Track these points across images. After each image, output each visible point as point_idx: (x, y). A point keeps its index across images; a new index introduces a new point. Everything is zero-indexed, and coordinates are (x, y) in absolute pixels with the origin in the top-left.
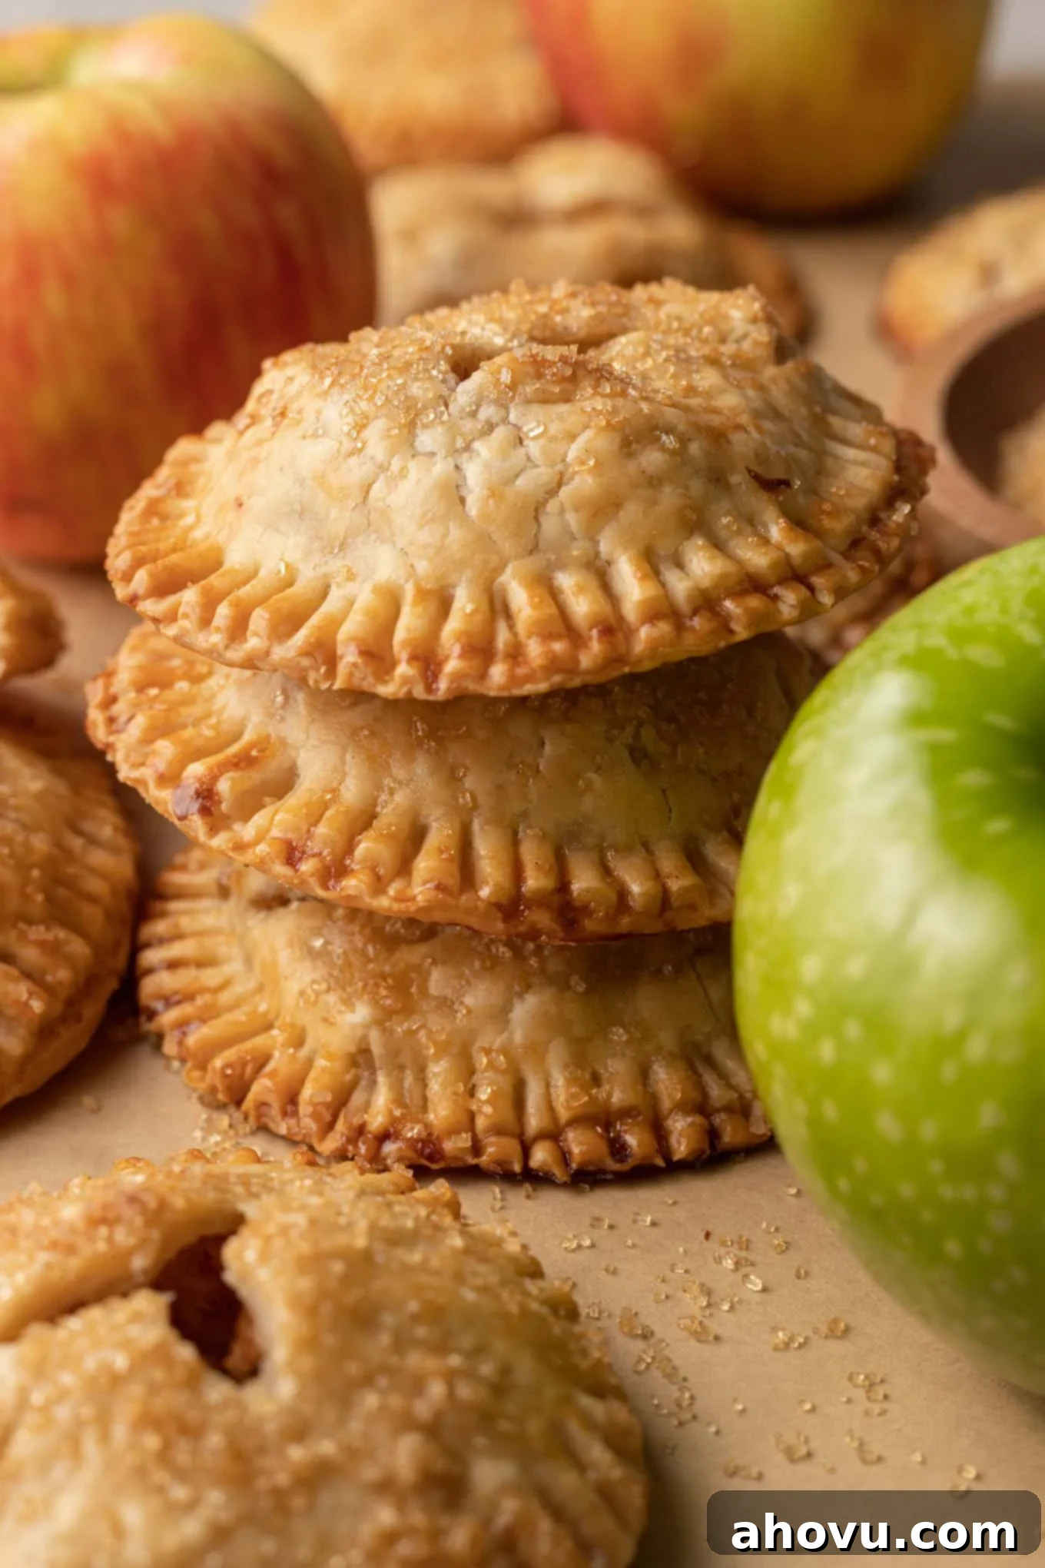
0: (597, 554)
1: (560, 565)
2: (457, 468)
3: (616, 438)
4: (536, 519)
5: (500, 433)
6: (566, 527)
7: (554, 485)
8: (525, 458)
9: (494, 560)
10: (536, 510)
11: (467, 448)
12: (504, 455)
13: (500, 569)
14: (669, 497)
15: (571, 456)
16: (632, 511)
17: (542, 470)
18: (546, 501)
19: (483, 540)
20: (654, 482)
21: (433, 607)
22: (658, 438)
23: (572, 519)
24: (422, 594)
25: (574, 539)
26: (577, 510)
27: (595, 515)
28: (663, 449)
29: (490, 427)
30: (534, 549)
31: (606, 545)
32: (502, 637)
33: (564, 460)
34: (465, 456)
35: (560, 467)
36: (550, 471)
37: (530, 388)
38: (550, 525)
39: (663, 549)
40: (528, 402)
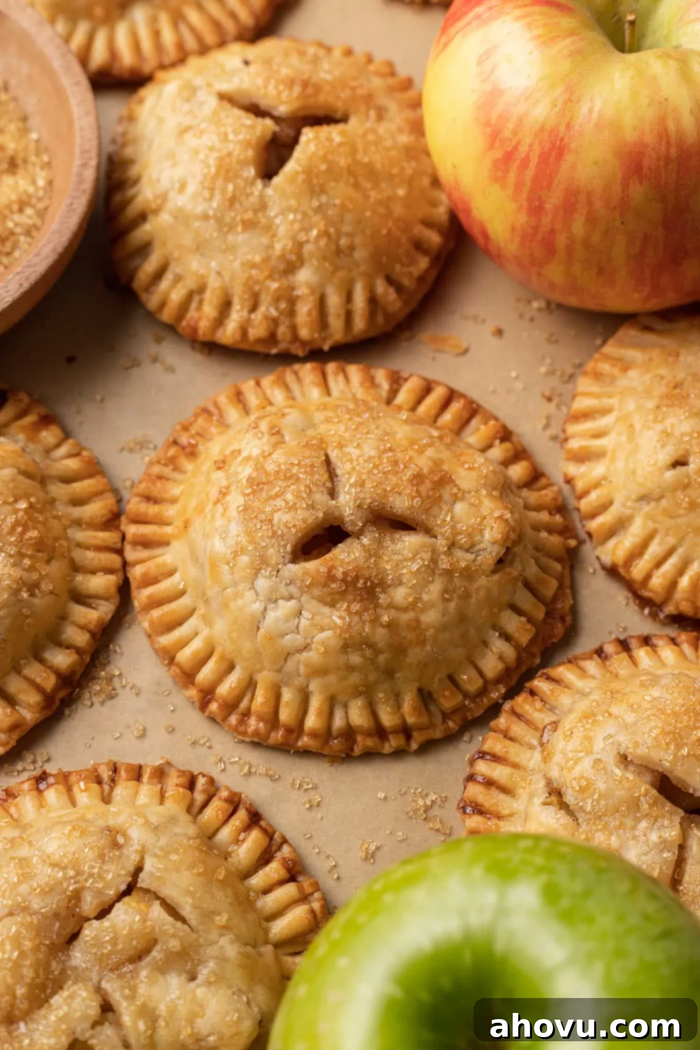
0: (307, 686)
1: (288, 684)
2: (265, 609)
3: (341, 643)
4: (286, 660)
5: (292, 604)
6: (298, 670)
7: (302, 648)
8: (295, 626)
9: (258, 666)
10: (288, 654)
11: (275, 601)
12: (287, 619)
13: (260, 671)
14: (355, 679)
15: (317, 639)
16: (332, 679)
17: (299, 637)
18: (294, 654)
19: (258, 654)
20: (350, 669)
21: (225, 665)
22: (363, 649)
23: (302, 669)
24: (222, 657)
25: (299, 675)
26: (306, 666)
27: (313, 673)
28: (363, 656)
29: (290, 597)
30: (279, 671)
31: (313, 686)
32: (244, 705)
33: (313, 638)
34: (272, 605)
35: (309, 641)
36: (303, 640)
37: (316, 592)
38: (290, 665)
39: (341, 698)
40: (313, 598)
